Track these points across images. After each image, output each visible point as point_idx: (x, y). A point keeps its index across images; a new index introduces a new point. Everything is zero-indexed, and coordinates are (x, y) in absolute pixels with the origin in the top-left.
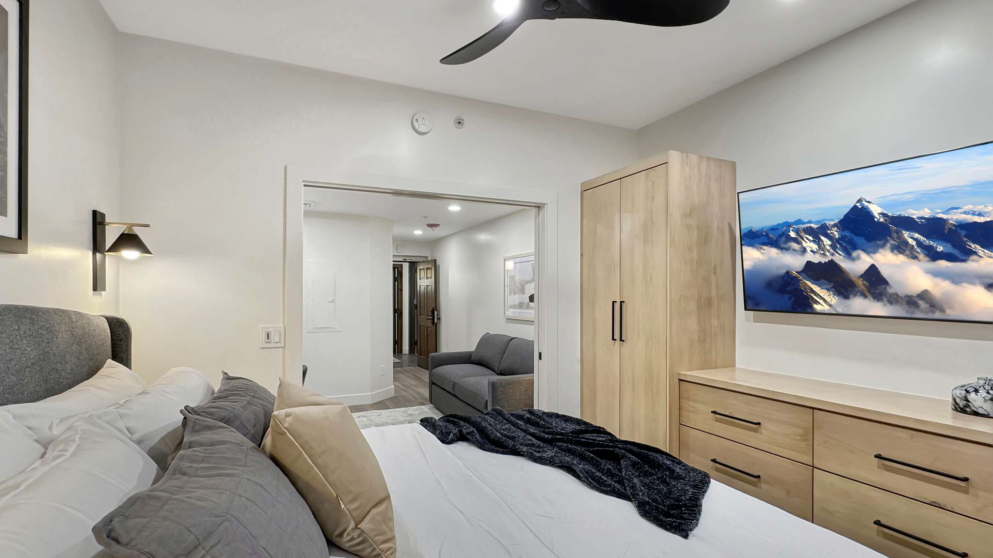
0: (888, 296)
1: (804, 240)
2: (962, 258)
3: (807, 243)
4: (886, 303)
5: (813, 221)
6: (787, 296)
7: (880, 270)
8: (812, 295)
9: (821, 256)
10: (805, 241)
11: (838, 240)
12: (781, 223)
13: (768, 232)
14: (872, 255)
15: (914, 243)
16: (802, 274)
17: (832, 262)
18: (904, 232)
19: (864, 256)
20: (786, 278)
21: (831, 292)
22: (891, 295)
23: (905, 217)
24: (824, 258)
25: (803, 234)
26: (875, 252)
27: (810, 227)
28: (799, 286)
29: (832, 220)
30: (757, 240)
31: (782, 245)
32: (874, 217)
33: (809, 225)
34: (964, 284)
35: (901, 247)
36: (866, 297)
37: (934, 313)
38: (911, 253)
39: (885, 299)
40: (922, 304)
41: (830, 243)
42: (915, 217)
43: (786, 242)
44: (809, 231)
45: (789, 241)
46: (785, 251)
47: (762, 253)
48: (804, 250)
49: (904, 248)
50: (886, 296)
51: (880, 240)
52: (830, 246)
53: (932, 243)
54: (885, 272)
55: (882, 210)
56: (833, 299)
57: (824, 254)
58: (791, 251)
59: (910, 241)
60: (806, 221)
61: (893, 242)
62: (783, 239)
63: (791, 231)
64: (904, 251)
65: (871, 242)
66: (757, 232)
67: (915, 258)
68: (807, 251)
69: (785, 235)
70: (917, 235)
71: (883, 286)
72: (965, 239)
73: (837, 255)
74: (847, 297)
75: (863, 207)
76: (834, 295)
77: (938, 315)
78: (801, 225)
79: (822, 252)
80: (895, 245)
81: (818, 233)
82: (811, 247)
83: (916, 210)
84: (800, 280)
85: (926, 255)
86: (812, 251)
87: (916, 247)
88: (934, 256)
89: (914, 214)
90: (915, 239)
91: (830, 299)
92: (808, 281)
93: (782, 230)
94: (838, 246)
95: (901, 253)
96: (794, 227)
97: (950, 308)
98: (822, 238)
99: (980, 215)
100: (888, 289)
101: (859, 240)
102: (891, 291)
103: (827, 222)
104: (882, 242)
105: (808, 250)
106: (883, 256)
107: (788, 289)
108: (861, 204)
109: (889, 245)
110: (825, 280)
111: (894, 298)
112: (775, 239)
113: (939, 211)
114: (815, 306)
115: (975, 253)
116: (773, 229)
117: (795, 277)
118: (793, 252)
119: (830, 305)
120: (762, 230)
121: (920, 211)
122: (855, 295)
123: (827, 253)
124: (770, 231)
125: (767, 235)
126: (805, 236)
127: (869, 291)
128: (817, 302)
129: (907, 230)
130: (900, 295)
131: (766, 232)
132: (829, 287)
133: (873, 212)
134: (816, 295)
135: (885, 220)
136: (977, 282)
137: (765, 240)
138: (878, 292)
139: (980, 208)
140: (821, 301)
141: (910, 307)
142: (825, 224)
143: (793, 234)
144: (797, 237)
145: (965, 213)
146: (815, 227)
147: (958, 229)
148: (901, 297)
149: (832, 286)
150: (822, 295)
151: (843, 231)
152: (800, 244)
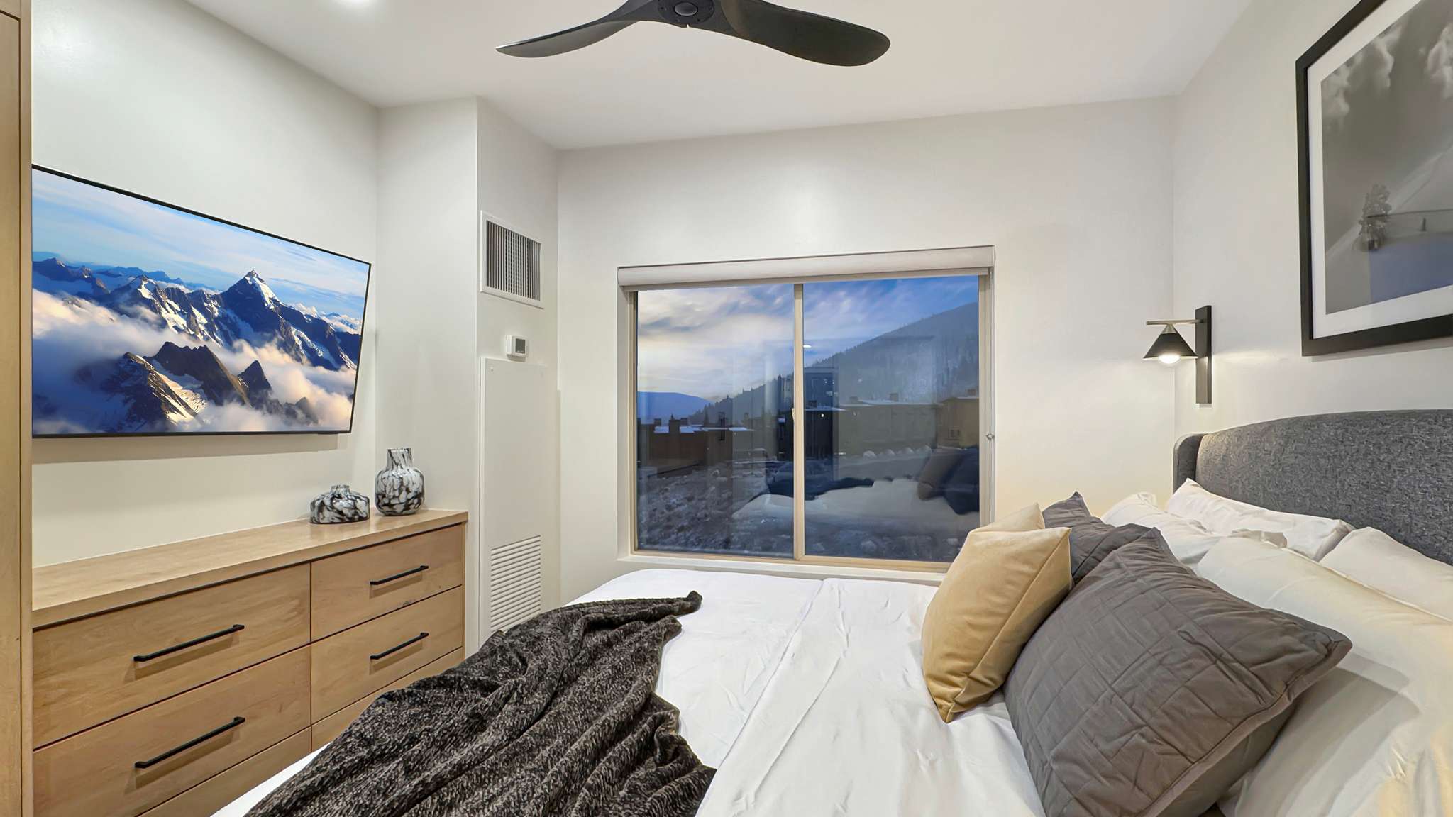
0: (269, 402)
1: (165, 308)
2: (336, 366)
3: (168, 312)
4: (266, 412)
5: (185, 282)
6: (120, 398)
7: (263, 370)
8: (168, 398)
9: (189, 338)
10: (167, 310)
11: (217, 320)
12: (126, 267)
13: (94, 275)
14: (257, 348)
15: (299, 343)
16: (154, 361)
17: (204, 349)
18: (292, 328)
19: (247, 348)
20: (122, 366)
21: (198, 394)
22: (272, 402)
23: (294, 310)
24: (194, 341)
25: (164, 297)
26: (260, 346)
27: (178, 290)
28: (146, 380)
29: (213, 289)
30: (65, 283)
31: (123, 307)
32: (264, 301)
33: (176, 286)
34: (334, 394)
35: (286, 345)
36: (243, 403)
37: (308, 423)
38: (296, 354)
39: (265, 406)
40: (300, 413)
41: (206, 322)
42: (304, 314)
43: (131, 305)
44: (176, 295)
45: (137, 303)
46: (128, 318)
47: (77, 313)
48: (163, 324)
49: (291, 347)
50: (266, 403)
51: (268, 332)
52: (206, 325)
53: (315, 347)
54: (268, 373)
55: (274, 295)
56: (199, 405)
57: (195, 336)
58: (139, 320)
59: (297, 339)
60: (172, 277)
61: (281, 338)
62: (127, 296)
63: (143, 286)
64: (290, 350)
65: (258, 331)
66: (70, 270)
67: (299, 360)
68: (168, 327)
69: (131, 291)
70: (303, 335)
71: (265, 391)
72: (339, 348)
73: (213, 340)
74: (219, 403)
75: (253, 284)
76: (202, 398)
77: (311, 427)
78: (164, 283)
79: (192, 333)
80: (282, 341)
81: (189, 301)
82: (174, 321)
83: (307, 307)
84: (150, 372)
85: (310, 359)
86: (176, 327)
87: (301, 348)
88: (316, 361)
89: (303, 310)
90: (301, 339)
91: (195, 405)
92: (162, 374)
93: (127, 280)
94: (217, 329)
95: (287, 352)
96: (150, 282)
97: (322, 418)
98: (195, 311)
99: (351, 326)
100: (269, 395)
101: (244, 326)
102: (272, 397)
103: (204, 289)
104: (267, 335)
105: (171, 325)
106: (269, 352)
107: (123, 385)
108: (252, 280)
109: (276, 340)
110: (191, 375)
111: (274, 406)
112: (109, 292)
113: (324, 313)
114: (171, 415)
115: (344, 363)
116: (108, 273)
117: (139, 364)
118: (142, 322)
119: (194, 414)
120: (82, 269)
121: (309, 309)
122: (231, 401)
123: (200, 336)
124: (102, 276)
125: (92, 280)
126: (168, 301)
127: (248, 396)
128: (174, 409)
129: (295, 326)
130: (282, 402)
131: (89, 274)
132: (196, 386)
133: (264, 294)
134: (173, 398)
135: (276, 308)
136: (343, 392)
137: (87, 288)
138: (258, 397)
139: (352, 320)
140: (181, 408)
141: (288, 417)
142: (202, 291)
143: (145, 293)
144: (153, 298)
145: (342, 321)
146: (186, 292)
147: (336, 336)
148: (281, 405)
149: (200, 385)
150: (183, 398)
151: (225, 308)
152: (156, 313)
